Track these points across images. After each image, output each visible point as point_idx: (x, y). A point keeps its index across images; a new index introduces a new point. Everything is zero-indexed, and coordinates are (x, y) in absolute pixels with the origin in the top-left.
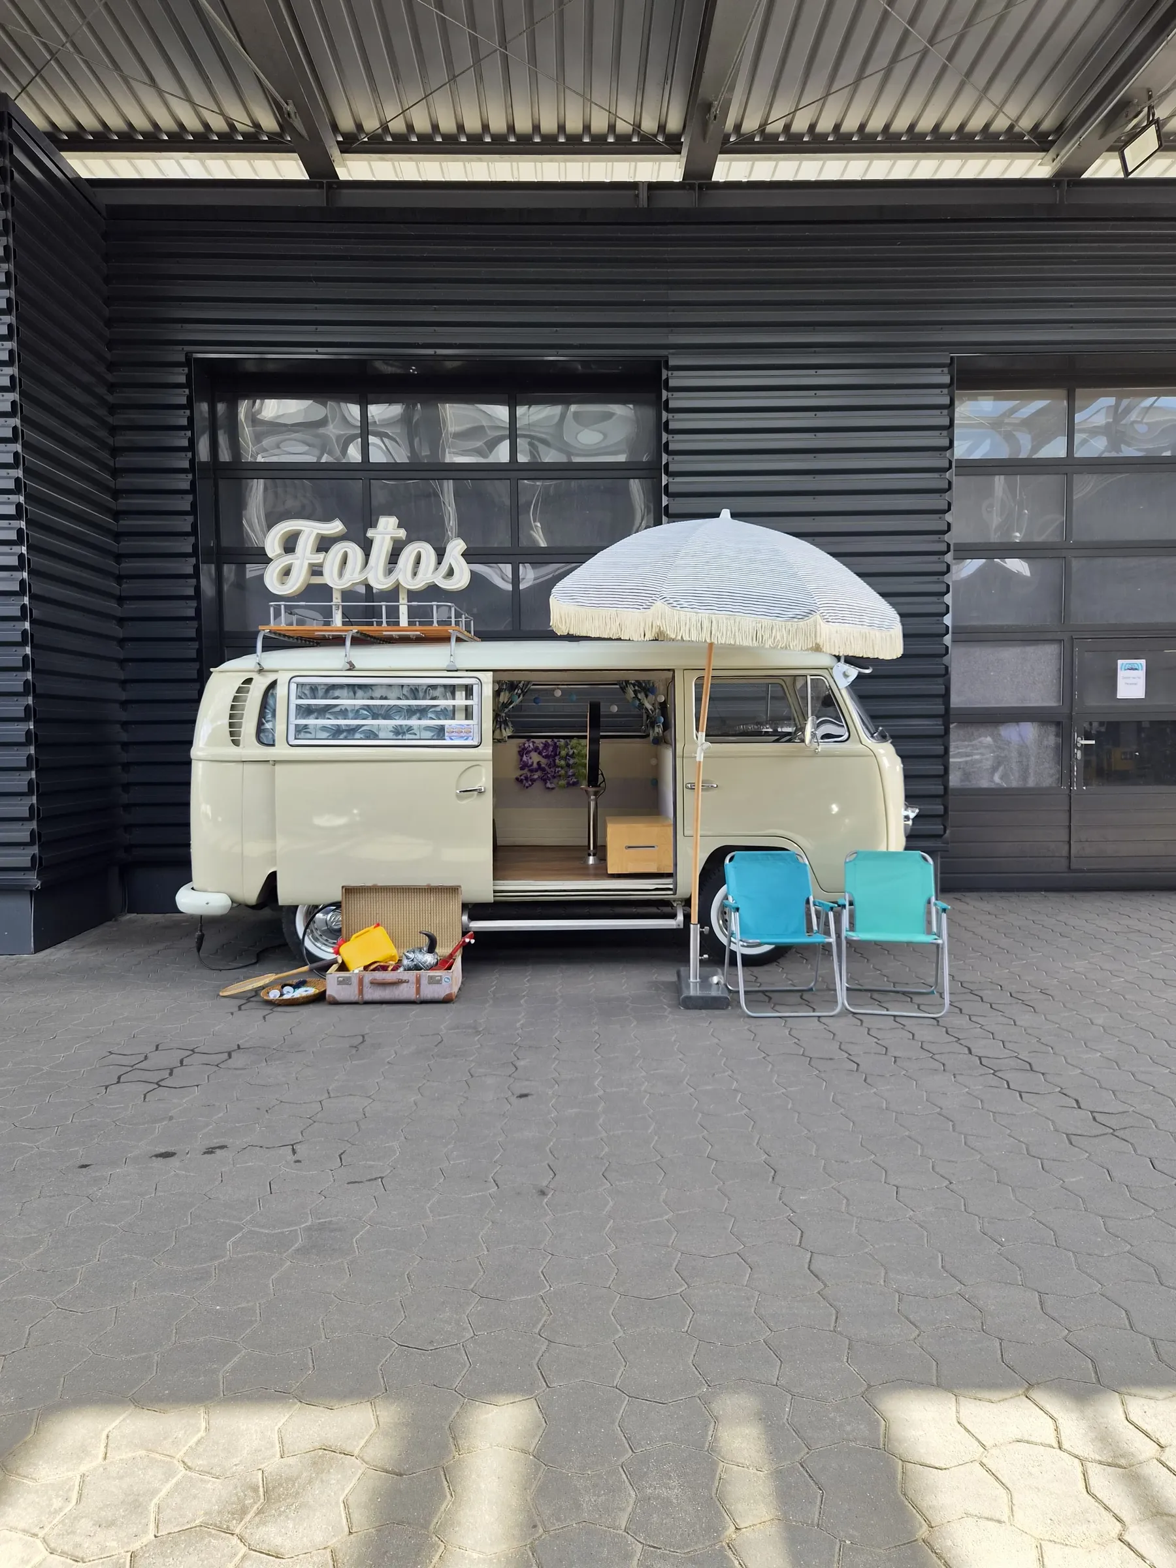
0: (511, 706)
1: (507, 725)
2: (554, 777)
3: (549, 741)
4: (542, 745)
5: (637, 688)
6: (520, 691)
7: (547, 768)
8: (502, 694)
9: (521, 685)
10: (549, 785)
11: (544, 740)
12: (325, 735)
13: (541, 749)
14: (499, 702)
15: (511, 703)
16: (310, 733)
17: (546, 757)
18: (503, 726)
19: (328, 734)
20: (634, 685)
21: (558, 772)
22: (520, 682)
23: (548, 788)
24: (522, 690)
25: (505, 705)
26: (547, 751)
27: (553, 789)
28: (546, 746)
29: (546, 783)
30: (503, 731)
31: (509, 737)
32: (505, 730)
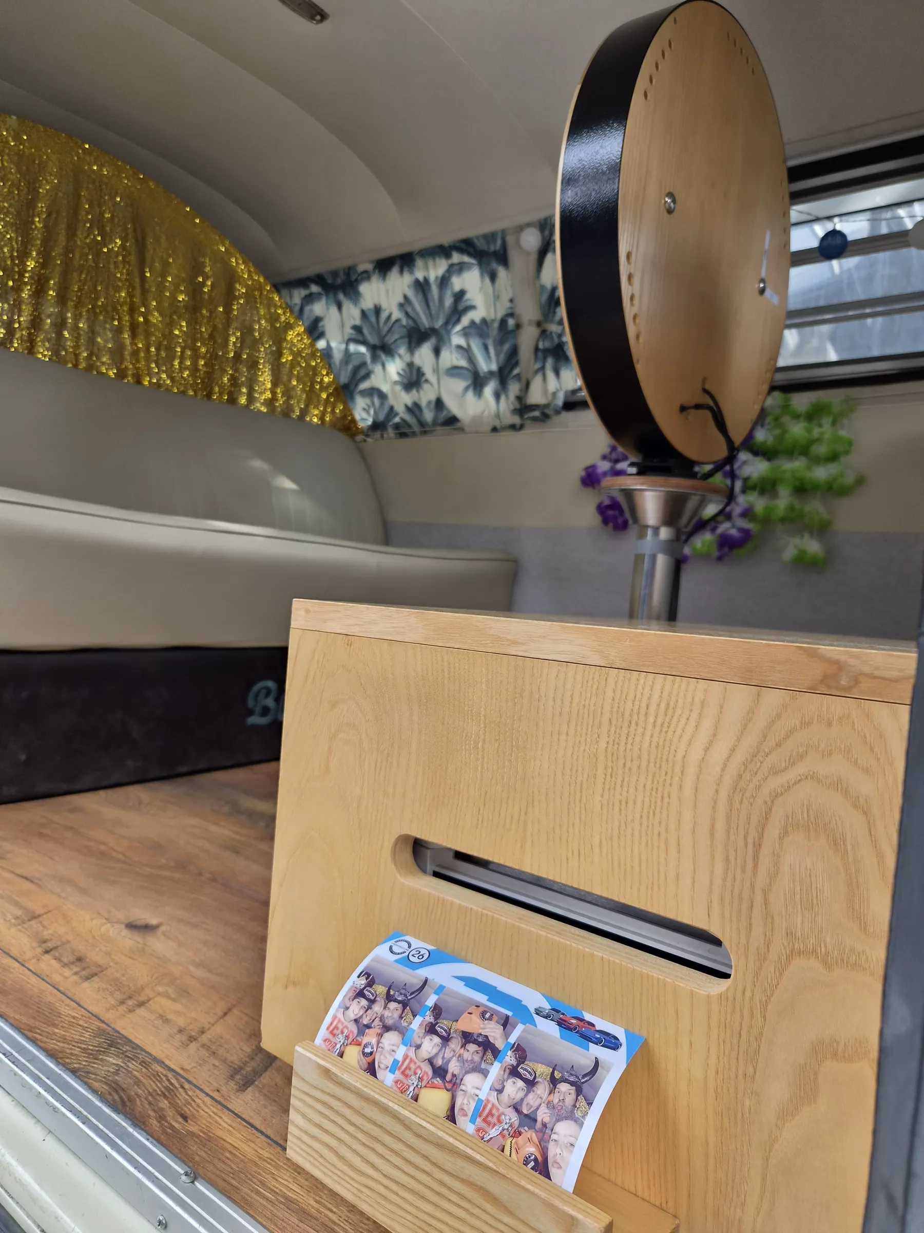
31: (566, 403)
32: (557, 373)
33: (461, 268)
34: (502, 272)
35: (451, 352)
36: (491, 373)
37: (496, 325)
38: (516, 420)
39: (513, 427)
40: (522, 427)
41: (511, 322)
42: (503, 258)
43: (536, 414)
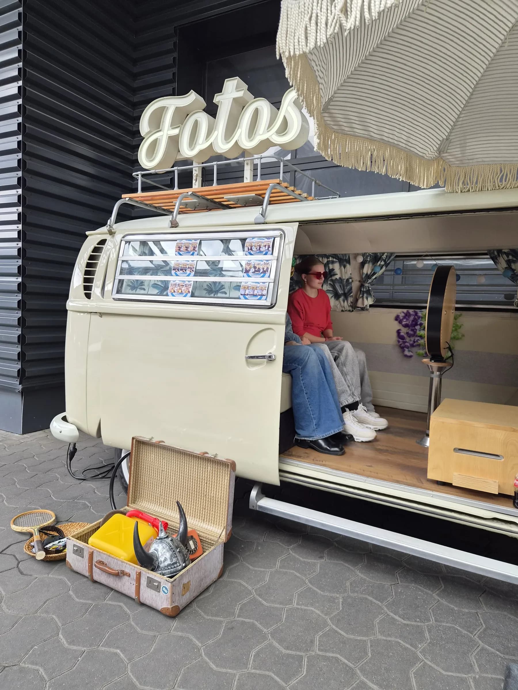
0: (374, 277)
1: (370, 294)
2: (412, 346)
3: (411, 311)
4: (403, 315)
5: (510, 257)
6: (383, 263)
7: (405, 336)
8: (366, 266)
9: (384, 257)
10: (407, 353)
11: (405, 311)
12: (156, 291)
13: (401, 318)
14: (363, 273)
15: (374, 274)
16: (144, 289)
17: (406, 326)
18: (365, 295)
19: (158, 291)
20: (507, 254)
21: (417, 341)
22: (383, 254)
23: (406, 356)
24: (385, 261)
25: (368, 277)
26: (407, 320)
27: (411, 357)
28: (407, 315)
29: (404, 351)
30: (365, 300)
31: (371, 306)
32: (367, 299)
33: (333, 262)
34: (348, 265)
35: (327, 285)
36: (342, 294)
37: (345, 280)
38: (351, 309)
39: (349, 311)
40: (353, 311)
41: (350, 280)
42: (349, 262)
43: (359, 309)
